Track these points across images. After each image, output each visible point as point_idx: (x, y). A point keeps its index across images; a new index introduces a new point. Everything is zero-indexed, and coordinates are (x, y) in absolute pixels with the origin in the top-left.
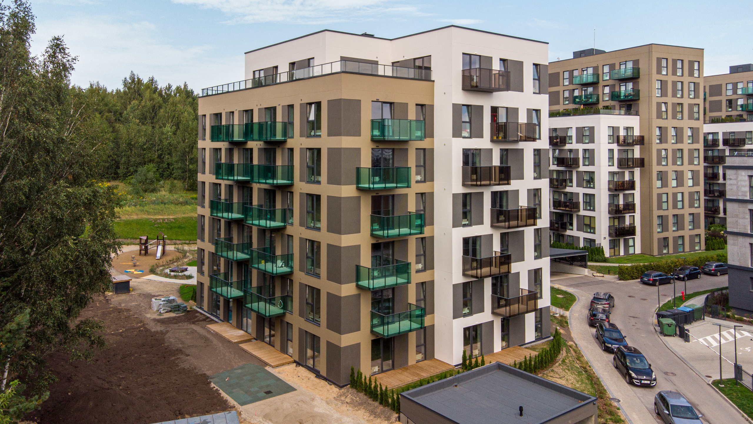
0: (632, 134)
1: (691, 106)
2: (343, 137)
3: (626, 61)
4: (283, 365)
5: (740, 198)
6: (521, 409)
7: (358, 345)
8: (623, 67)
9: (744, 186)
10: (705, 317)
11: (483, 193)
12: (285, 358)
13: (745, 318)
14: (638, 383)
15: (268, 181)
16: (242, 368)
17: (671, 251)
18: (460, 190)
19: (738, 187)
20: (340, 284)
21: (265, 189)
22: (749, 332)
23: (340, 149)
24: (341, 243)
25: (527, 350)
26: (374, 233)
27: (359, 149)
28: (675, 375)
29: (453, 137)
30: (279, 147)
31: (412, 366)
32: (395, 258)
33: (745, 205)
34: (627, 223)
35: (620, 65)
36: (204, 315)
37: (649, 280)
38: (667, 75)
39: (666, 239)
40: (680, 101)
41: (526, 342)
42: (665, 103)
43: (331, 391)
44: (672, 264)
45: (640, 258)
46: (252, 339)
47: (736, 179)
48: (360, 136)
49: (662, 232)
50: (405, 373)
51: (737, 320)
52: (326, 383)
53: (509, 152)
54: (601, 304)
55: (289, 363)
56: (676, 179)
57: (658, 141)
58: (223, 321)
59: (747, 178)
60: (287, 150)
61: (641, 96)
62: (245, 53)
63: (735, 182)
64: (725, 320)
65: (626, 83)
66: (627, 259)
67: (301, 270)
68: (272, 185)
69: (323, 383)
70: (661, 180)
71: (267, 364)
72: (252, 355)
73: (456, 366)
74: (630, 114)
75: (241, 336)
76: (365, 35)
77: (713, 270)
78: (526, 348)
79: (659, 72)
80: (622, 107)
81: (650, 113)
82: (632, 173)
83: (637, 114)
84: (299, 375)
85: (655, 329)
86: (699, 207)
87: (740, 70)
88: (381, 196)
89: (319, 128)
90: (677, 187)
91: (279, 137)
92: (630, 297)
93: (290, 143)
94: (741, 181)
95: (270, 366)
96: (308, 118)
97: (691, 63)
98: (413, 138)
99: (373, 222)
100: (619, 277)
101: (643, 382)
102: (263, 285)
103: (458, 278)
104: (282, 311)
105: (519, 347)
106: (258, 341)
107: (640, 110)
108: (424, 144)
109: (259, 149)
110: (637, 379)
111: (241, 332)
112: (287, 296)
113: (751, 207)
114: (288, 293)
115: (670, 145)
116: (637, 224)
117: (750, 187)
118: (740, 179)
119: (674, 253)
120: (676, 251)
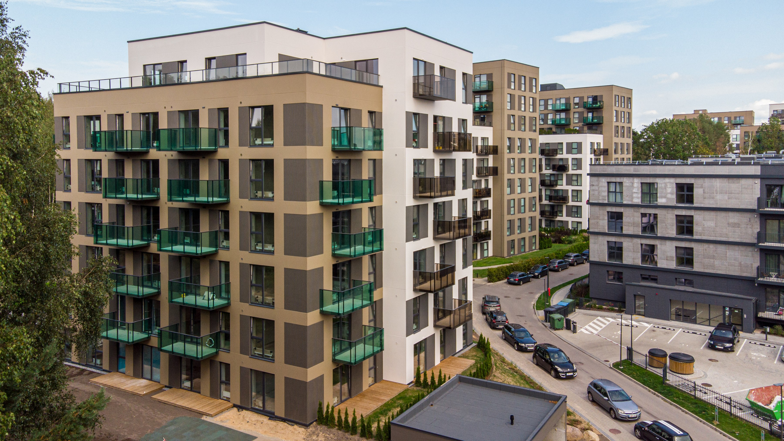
0: (487, 145)
1: (531, 119)
2: (307, 147)
3: (480, 75)
4: (222, 412)
5: (601, 202)
6: (512, 418)
7: (322, 377)
8: (477, 80)
9: (604, 191)
10: (576, 309)
11: (428, 204)
12: (220, 404)
13: (604, 307)
14: (564, 376)
15: (185, 199)
16: (172, 423)
17: (516, 252)
18: (411, 202)
19: (599, 193)
20: (306, 312)
21: (180, 209)
22: (612, 318)
23: (305, 160)
24: (307, 268)
25: (460, 359)
26: (336, 252)
27: (322, 160)
28: (583, 364)
29: (406, 147)
30: (204, 158)
31: (367, 391)
32: (352, 278)
33: (604, 208)
34: (483, 228)
35: (475, 77)
36: (77, 368)
37: (515, 280)
38: (515, 89)
39: (513, 241)
40: (524, 114)
41: (457, 351)
42: (513, 115)
43: (296, 432)
44: (526, 263)
45: (495, 261)
46: (163, 387)
47: (598, 185)
48: (322, 145)
49: (510, 235)
50: (365, 400)
51: (599, 309)
52: (286, 424)
53: (446, 162)
54: (494, 307)
55: (228, 409)
56: (521, 186)
57: (508, 151)
58: (109, 372)
59: (606, 184)
60: (217, 163)
61: (494, 108)
62: (128, 42)
64: (590, 310)
65: (480, 95)
66: (485, 262)
67: (243, 299)
68: (195, 203)
69: (281, 424)
70: (510, 187)
71: (202, 414)
72: (176, 406)
73: (409, 384)
74: (484, 125)
75: (146, 386)
76: (299, 31)
77: (557, 267)
78: (459, 357)
79: (509, 87)
80: (477, 118)
81: (502, 124)
82: (487, 181)
83: (490, 125)
84: (248, 420)
85: (544, 324)
86: (535, 211)
87: (548, 88)
88: (340, 212)
89: (271, 135)
90: (521, 193)
91: (204, 145)
92: (506, 297)
93: (222, 153)
94: (602, 186)
95: (208, 415)
96: (250, 125)
97: (531, 79)
98: (366, 148)
99: (333, 241)
100: (488, 279)
101: (568, 374)
102: (179, 323)
103: (410, 295)
104: (214, 350)
105: (453, 357)
106: (173, 389)
107: (493, 122)
108: (374, 155)
109: (169, 161)
110: (563, 373)
111: (143, 382)
112: (220, 332)
113: (610, 209)
114: (220, 328)
115: (516, 155)
116: (491, 228)
117: (609, 192)
118: (600, 185)
119: (518, 254)
120: (520, 252)
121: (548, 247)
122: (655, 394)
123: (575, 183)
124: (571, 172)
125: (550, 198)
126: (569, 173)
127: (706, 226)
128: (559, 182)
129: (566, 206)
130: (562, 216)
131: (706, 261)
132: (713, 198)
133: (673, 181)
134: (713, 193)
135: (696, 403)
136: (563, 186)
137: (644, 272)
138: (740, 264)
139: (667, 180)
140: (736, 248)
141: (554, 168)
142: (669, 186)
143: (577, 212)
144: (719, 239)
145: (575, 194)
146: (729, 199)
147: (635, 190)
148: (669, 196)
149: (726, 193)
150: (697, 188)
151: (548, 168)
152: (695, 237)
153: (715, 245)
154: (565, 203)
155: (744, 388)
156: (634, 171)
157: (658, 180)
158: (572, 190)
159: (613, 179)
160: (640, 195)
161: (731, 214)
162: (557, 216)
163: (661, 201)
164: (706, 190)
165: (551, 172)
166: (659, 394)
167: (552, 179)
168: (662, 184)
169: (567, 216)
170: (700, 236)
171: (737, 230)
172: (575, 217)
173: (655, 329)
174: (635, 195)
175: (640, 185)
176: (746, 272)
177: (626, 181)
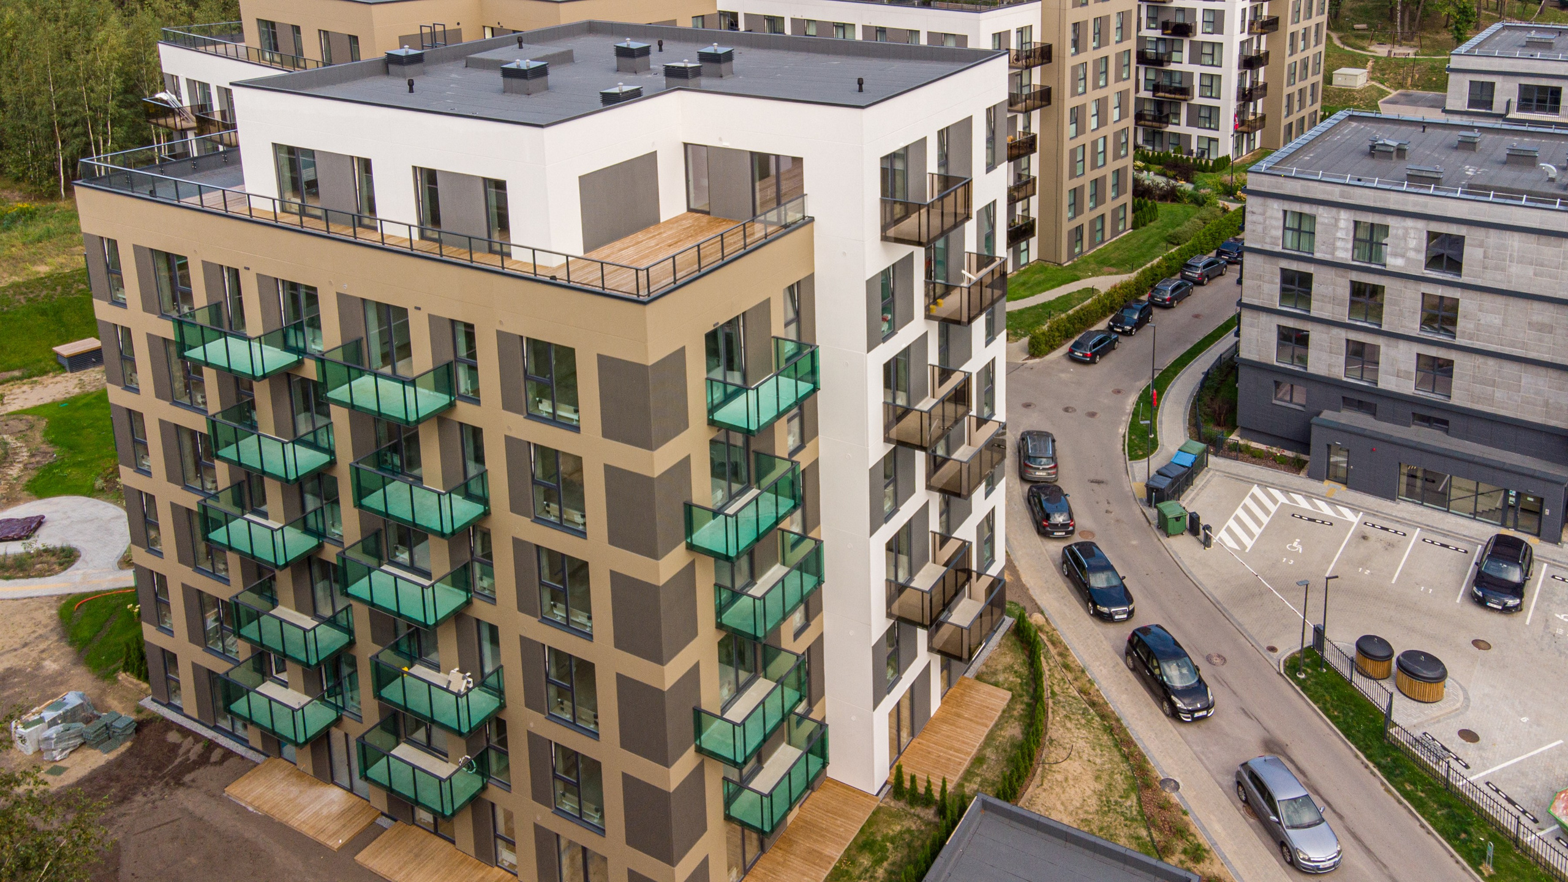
0: (1028, 43)
5: (1268, 248)
7: (705, 863)
9: (1275, 228)
10: (1210, 458)
14: (1188, 718)
17: (1086, 247)
19: (1265, 229)
20: (668, 767)
28: (1225, 660)
31: (796, 826)
33: (1274, 260)
36: (196, 735)
37: (1085, 355)
39: (1079, 228)
46: (381, 821)
47: (1263, 214)
49: (1074, 217)
50: (794, 860)
51: (1255, 457)
54: (1043, 469)
56: (1097, 114)
57: (1073, 51)
58: (264, 754)
59: (1281, 215)
63: (1260, 219)
64: (1237, 460)
66: (1023, 284)
67: (532, 704)
70: (1076, 122)
75: (343, 813)
77: (1169, 300)
78: (978, 676)
82: (1028, 121)
85: (1145, 516)
86: (1127, 155)
90: (1098, 128)
92: (1067, 410)
94: (1271, 218)
100: (1029, 346)
101: (1196, 715)
104: (477, 780)
105: (967, 681)
110: (1187, 712)
111: (333, 798)
112: (487, 749)
113: (1285, 264)
114: (488, 740)
115: (1089, 56)
116: (1034, 213)
117: (1285, 228)
118: (1268, 214)
119: (1091, 248)
120: (1092, 245)
121: (1151, 221)
122: (1367, 767)
123: (1207, 59)
124: (1199, 37)
125: (1156, 88)
126: (1195, 39)
127: (1482, 322)
128: (1175, 56)
129: (1189, 105)
130: (1179, 124)
131: (1478, 388)
132: (1503, 270)
133: (1421, 224)
134: (1504, 260)
135: (1449, 806)
136: (1182, 63)
137: (1349, 395)
138: (1546, 404)
139: (1410, 223)
140: (1542, 371)
141: (1165, 26)
142: (1412, 235)
143: (1210, 118)
144: (1507, 350)
145: (1207, 82)
146: (1535, 274)
147: (1339, 234)
148: (1412, 254)
149: (1531, 264)
150: (1472, 245)
151: (1153, 26)
152: (1459, 341)
153: (1498, 361)
154: (1185, 100)
155: (1540, 744)
156: (1342, 196)
157: (1390, 221)
158: (1201, 74)
159: (1297, 207)
160: (1350, 245)
161: (1537, 306)
162: (1167, 123)
163: (1394, 263)
164: (1490, 252)
165: (1158, 33)
166: (1376, 771)
167: (1161, 50)
168: (1397, 228)
169: (1188, 125)
170: (1470, 339)
171: (1547, 337)
172: (1205, 128)
173: (1368, 530)
174: (1339, 244)
175: (1352, 225)
176: (1557, 419)
177: (1323, 215)
